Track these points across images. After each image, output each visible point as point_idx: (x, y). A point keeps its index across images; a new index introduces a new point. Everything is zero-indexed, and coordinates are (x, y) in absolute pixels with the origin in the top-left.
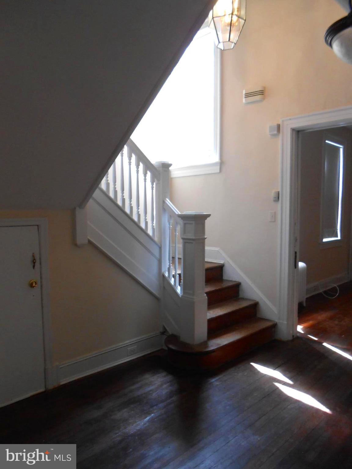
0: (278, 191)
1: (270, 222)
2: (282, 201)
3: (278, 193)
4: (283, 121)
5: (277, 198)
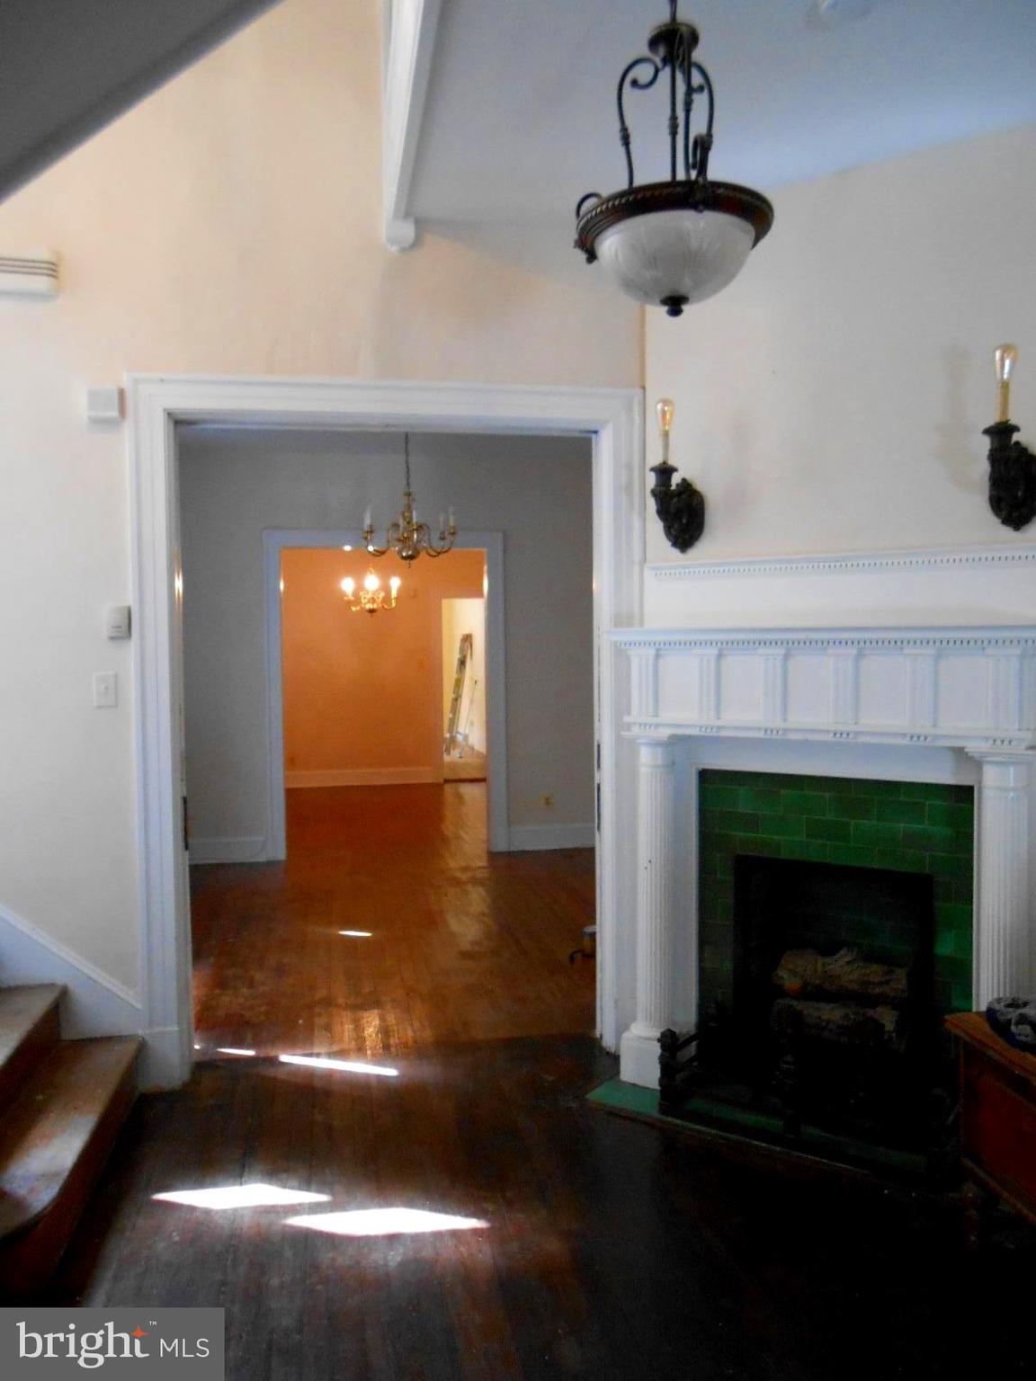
0: (127, 605)
1: (100, 707)
2: (142, 637)
3: (126, 611)
4: (136, 382)
5: (125, 628)
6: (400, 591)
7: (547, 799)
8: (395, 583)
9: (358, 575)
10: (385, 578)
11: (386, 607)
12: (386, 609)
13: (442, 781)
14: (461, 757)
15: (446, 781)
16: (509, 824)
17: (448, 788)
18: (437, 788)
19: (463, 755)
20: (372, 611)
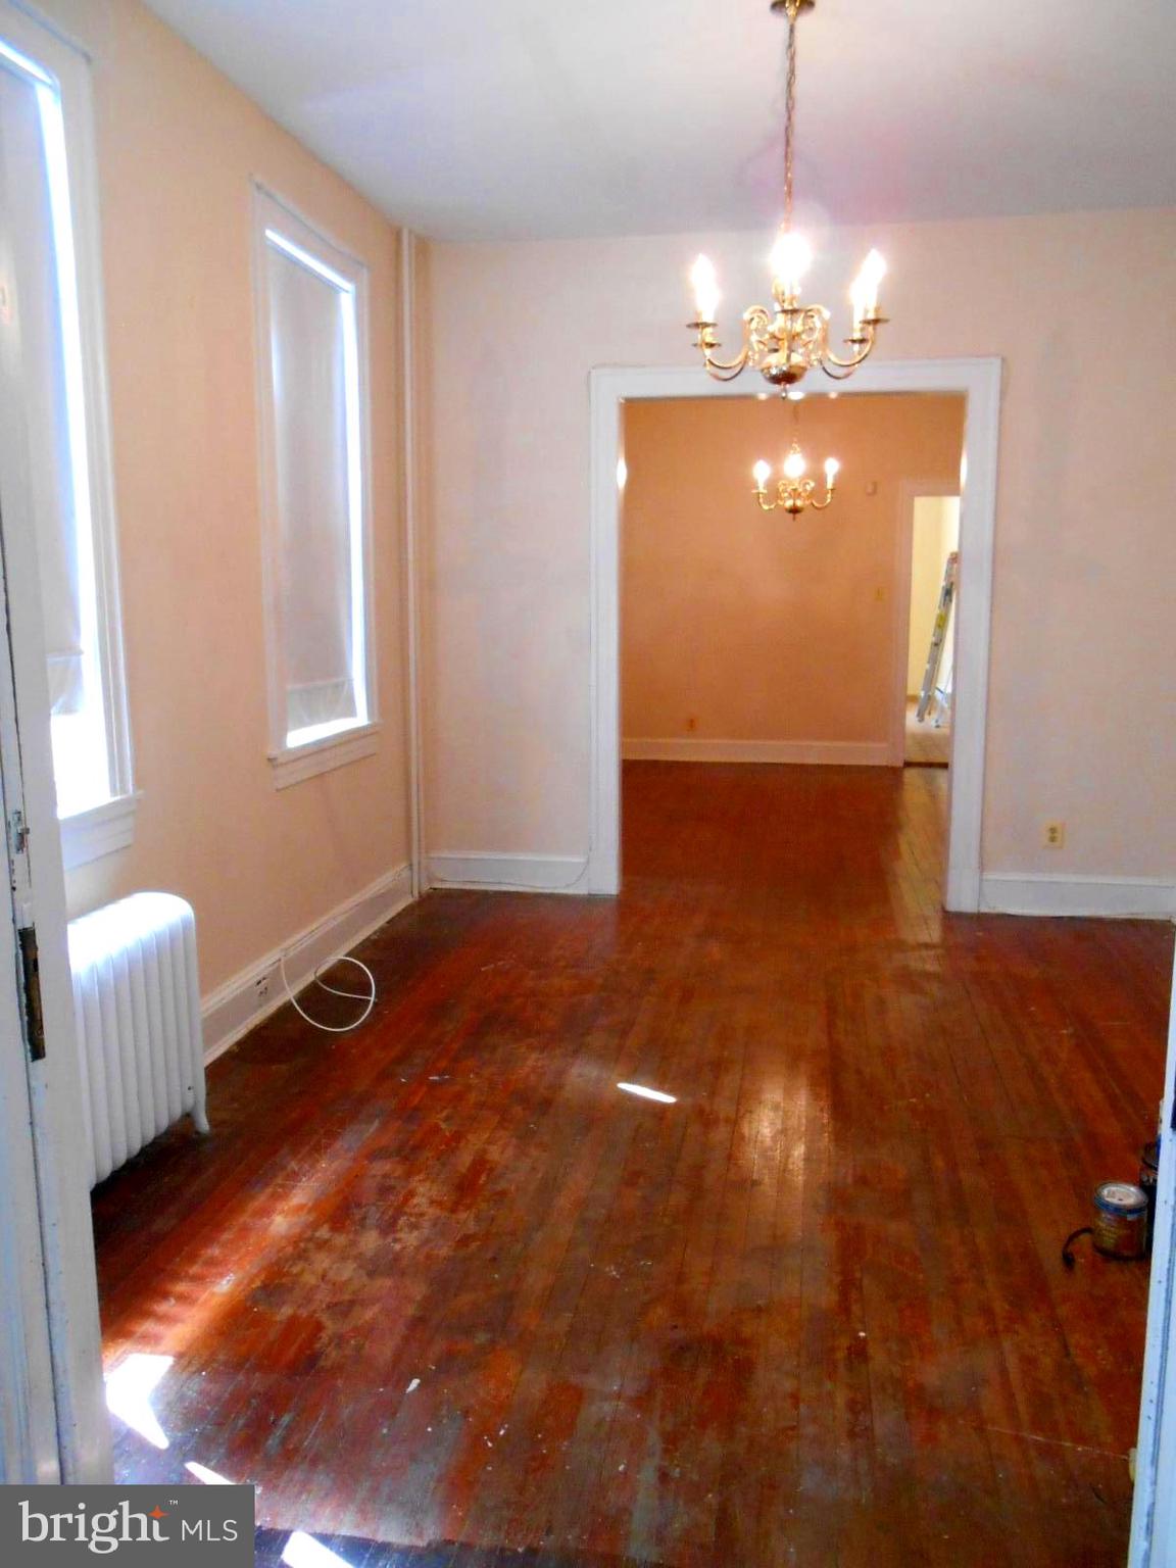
6: (839, 478)
7: (1053, 830)
8: (832, 467)
9: (775, 457)
10: (816, 458)
11: (816, 504)
12: (816, 508)
13: (901, 765)
14: (938, 727)
15: (908, 765)
16: (982, 867)
17: (911, 776)
18: (889, 778)
19: (940, 723)
20: (795, 511)
